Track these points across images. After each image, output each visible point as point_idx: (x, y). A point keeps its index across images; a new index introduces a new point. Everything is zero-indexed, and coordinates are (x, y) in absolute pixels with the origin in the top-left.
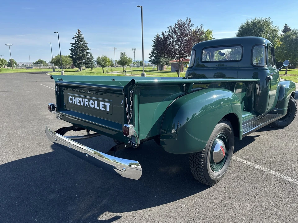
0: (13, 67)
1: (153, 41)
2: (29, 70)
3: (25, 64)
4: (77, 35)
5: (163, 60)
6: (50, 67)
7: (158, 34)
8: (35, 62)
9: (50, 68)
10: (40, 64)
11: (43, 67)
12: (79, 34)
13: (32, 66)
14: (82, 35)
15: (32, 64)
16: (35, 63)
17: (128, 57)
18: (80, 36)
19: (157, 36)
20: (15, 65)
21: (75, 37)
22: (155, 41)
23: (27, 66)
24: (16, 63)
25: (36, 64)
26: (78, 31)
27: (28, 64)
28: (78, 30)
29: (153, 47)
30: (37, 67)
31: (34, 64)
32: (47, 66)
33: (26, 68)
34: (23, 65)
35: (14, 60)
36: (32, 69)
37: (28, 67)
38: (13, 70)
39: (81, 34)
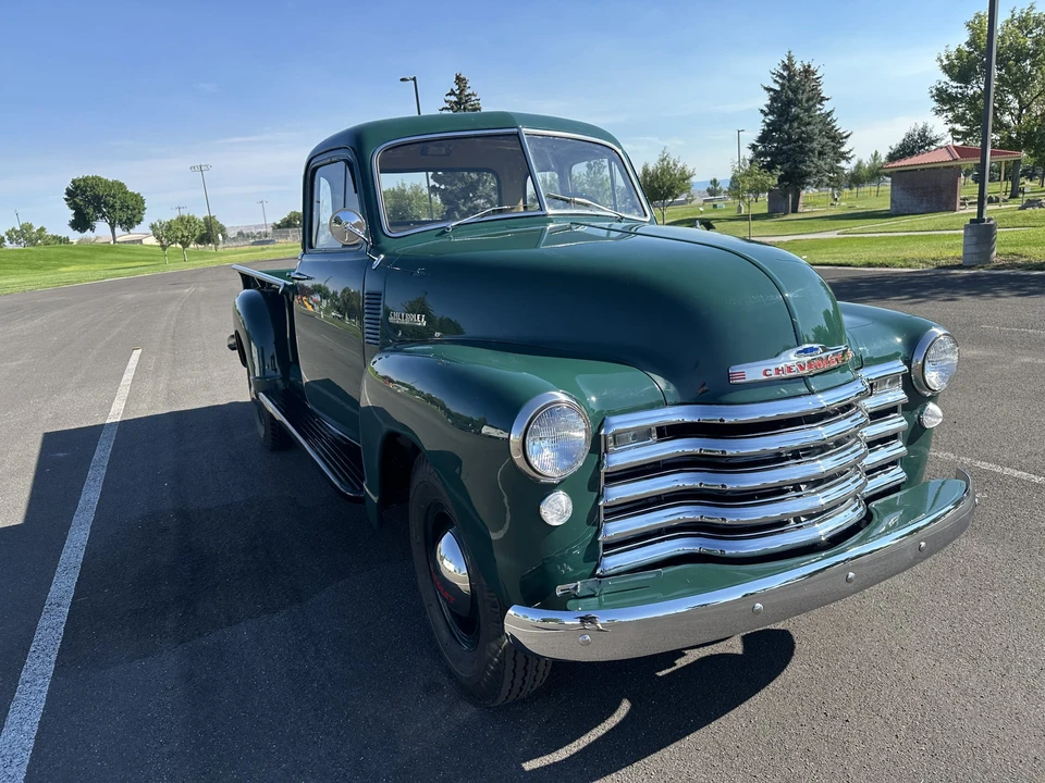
0: (217, 241)
1: (769, 90)
2: (270, 252)
3: (244, 232)
4: (454, 99)
5: (817, 166)
7: (790, 59)
8: (278, 223)
12: (460, 93)
13: (271, 235)
14: (473, 98)
15: (270, 230)
16: (279, 226)
17: (680, 165)
18: (466, 102)
19: (786, 67)
20: (220, 236)
21: (446, 109)
22: (777, 88)
23: (255, 237)
24: (222, 229)
25: (284, 227)
26: (459, 80)
27: (255, 232)
28: (458, 78)
29: (766, 115)
30: (286, 237)
33: (253, 244)
34: (240, 234)
35: (217, 219)
36: (277, 245)
37: (262, 240)
38: (218, 255)
39: (468, 92)
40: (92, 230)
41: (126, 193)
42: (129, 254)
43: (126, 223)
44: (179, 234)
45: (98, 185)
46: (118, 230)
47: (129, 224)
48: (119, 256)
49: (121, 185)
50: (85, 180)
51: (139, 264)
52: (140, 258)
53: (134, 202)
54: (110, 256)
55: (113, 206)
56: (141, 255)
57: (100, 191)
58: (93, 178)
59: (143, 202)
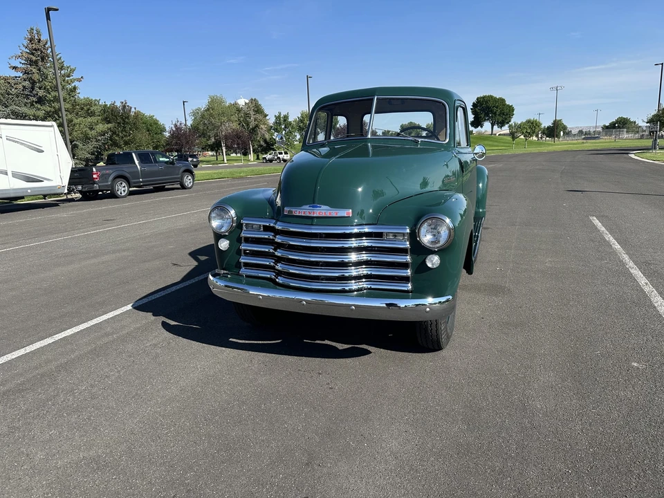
0: (558, 136)
2: (590, 145)
3: (584, 131)
6: (643, 135)
8: (607, 124)
9: (642, 137)
10: (619, 127)
11: (626, 136)
13: (599, 133)
15: (600, 129)
20: (562, 133)
23: (590, 134)
24: (565, 128)
25: (610, 128)
27: (592, 130)
30: (611, 135)
31: (605, 128)
32: (638, 132)
33: (584, 139)
34: (580, 132)
35: (563, 121)
36: (597, 141)
37: (590, 137)
38: (555, 145)
40: (482, 127)
41: (505, 105)
42: (496, 142)
43: (500, 123)
44: (525, 131)
45: (489, 101)
46: (496, 127)
47: (501, 124)
48: (491, 143)
49: (502, 100)
50: (484, 97)
51: (500, 148)
52: (502, 144)
53: (508, 111)
54: (486, 142)
55: (495, 113)
56: (504, 143)
57: (490, 104)
58: (488, 96)
59: (513, 110)
